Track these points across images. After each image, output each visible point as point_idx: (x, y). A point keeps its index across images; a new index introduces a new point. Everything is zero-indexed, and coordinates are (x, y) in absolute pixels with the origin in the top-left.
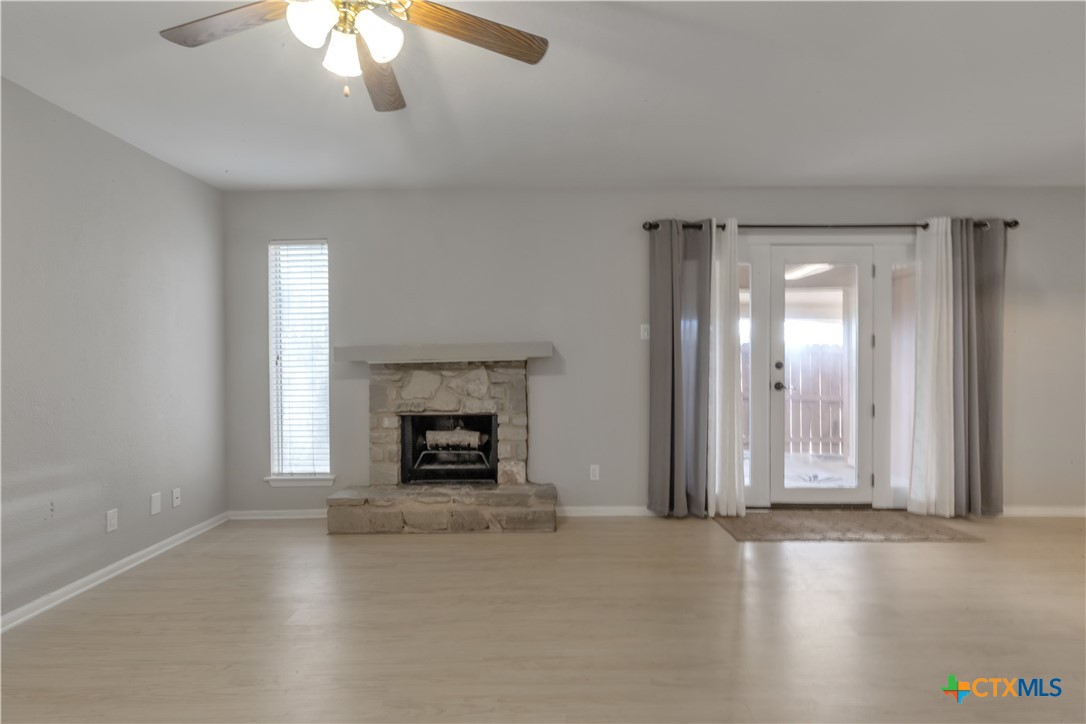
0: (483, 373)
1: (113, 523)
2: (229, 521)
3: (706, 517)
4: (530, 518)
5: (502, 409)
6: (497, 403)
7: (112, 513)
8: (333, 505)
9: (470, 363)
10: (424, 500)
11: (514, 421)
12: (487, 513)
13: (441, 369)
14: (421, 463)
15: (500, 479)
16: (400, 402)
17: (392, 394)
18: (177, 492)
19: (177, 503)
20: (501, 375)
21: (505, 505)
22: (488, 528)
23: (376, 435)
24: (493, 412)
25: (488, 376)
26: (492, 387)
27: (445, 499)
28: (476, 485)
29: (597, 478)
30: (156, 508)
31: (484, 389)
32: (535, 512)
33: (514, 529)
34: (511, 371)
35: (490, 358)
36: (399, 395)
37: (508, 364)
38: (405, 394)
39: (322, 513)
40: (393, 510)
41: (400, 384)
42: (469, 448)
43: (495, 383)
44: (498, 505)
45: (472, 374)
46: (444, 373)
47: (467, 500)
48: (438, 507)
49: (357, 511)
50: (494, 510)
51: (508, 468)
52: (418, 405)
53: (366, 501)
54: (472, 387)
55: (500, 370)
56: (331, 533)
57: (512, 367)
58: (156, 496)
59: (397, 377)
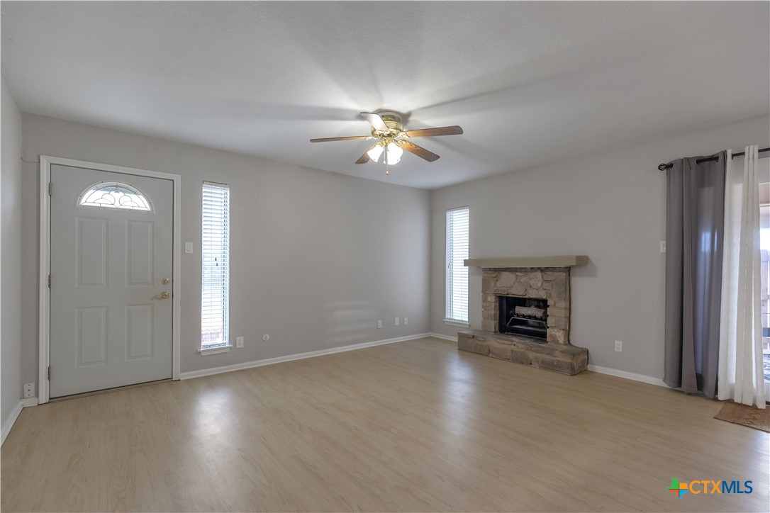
0: (539, 274)
1: (380, 325)
2: (431, 337)
3: (716, 399)
4: (555, 363)
5: (550, 297)
6: (547, 293)
7: (380, 321)
8: (461, 336)
9: (532, 268)
10: (499, 341)
11: (557, 305)
12: (531, 355)
13: (517, 272)
14: (511, 324)
15: (548, 339)
16: (495, 288)
17: (492, 284)
18: (406, 319)
19: (406, 323)
20: (549, 276)
21: (541, 353)
22: (531, 364)
23: (485, 305)
24: (544, 297)
25: (542, 276)
26: (544, 283)
27: (510, 343)
28: (536, 340)
29: (620, 350)
30: (397, 323)
31: (539, 284)
32: (559, 361)
33: (546, 368)
34: (555, 274)
35: (543, 266)
36: (495, 284)
37: (554, 269)
38: (499, 284)
39: (456, 339)
40: (485, 343)
41: (496, 279)
42: (535, 318)
43: (546, 281)
44: (537, 352)
45: (533, 275)
46: (518, 274)
47: (520, 346)
48: (505, 346)
49: (470, 341)
50: (535, 354)
51: (553, 332)
52: (504, 291)
53: (473, 337)
54: (532, 282)
55: (549, 273)
56: (459, 349)
57: (556, 271)
58: (397, 319)
59: (494, 275)
